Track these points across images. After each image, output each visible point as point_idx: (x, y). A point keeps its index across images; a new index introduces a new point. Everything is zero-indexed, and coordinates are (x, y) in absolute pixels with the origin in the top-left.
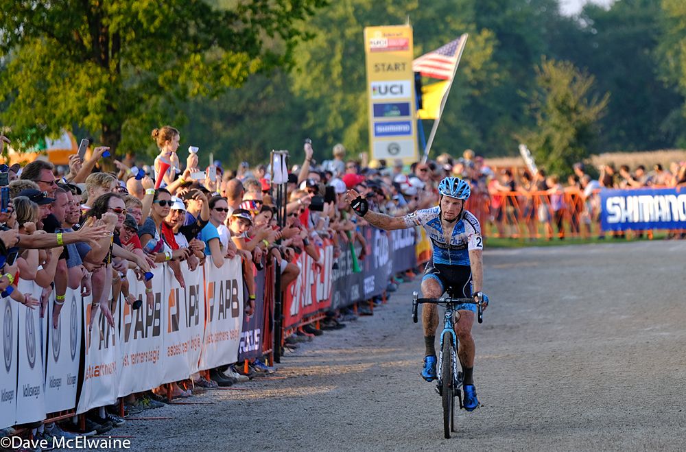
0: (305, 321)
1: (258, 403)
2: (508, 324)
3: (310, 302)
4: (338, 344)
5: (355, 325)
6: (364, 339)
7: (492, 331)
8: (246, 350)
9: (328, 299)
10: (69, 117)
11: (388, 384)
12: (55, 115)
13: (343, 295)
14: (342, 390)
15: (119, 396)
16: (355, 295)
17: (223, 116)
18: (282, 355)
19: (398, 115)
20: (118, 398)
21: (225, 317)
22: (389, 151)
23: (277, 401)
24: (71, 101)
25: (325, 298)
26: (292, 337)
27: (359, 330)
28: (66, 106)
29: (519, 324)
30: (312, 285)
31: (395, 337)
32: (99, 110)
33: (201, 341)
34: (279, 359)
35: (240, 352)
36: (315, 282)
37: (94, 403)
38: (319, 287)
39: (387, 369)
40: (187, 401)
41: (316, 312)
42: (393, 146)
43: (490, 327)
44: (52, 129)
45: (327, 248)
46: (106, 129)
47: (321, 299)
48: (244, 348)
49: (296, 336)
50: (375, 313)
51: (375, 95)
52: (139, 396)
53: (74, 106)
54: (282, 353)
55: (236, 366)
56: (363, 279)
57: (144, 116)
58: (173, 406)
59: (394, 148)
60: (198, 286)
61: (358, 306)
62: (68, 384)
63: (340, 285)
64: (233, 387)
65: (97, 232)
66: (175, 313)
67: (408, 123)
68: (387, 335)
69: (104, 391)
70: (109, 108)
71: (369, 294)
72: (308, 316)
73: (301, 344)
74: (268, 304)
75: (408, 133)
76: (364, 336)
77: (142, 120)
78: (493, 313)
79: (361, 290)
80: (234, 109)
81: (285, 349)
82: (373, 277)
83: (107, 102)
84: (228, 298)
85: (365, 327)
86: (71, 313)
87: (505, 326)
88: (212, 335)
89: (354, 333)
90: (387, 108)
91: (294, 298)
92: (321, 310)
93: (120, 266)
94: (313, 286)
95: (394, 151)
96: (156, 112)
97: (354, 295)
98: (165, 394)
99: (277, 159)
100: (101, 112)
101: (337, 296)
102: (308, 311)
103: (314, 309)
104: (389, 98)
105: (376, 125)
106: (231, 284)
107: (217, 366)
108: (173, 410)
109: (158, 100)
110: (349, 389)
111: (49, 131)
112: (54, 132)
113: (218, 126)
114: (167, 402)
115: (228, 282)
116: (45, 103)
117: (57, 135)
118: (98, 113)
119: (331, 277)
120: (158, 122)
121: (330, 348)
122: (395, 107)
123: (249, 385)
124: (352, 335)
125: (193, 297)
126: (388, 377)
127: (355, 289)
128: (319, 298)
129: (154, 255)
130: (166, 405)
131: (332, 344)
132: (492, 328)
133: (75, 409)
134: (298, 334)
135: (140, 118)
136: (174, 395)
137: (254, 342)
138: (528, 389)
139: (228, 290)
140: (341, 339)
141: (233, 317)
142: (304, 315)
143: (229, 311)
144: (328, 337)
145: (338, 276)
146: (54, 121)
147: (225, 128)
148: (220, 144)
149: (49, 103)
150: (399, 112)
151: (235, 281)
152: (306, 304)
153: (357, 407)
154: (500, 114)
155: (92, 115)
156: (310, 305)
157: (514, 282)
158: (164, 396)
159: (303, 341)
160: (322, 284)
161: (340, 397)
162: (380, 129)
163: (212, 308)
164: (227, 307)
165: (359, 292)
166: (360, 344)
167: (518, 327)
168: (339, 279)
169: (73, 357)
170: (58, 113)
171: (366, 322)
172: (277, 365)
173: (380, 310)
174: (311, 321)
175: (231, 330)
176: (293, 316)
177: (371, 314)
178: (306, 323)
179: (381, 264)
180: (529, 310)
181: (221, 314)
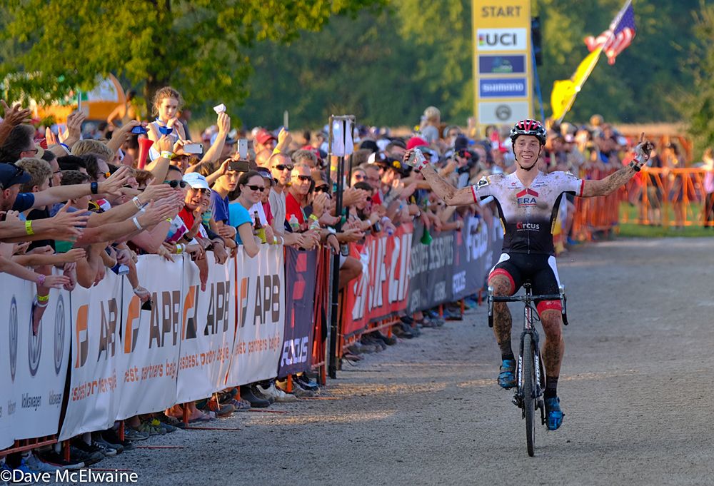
0: (373, 327)
1: (294, 431)
2: (627, 336)
3: (380, 303)
4: (412, 356)
5: (437, 331)
6: (446, 351)
7: (606, 344)
8: (290, 362)
9: (403, 300)
10: (105, 63)
11: (461, 409)
12: (88, 60)
13: (424, 294)
14: (402, 415)
15: (118, 418)
16: (440, 294)
17: (314, 63)
18: (340, 368)
19: (509, 72)
20: (116, 422)
21: (263, 321)
22: (498, 115)
23: (319, 429)
24: (108, 43)
25: (400, 298)
26: (355, 346)
27: (442, 338)
28: (102, 49)
29: (639, 336)
30: (383, 282)
31: (485, 349)
32: (145, 53)
33: (230, 351)
34: (335, 374)
35: (282, 365)
36: (388, 278)
37: (83, 427)
38: (393, 285)
39: (465, 389)
40: (208, 425)
41: (388, 315)
42: (503, 109)
43: (604, 340)
44: (85, 77)
45: (405, 237)
46: (151, 79)
47: (395, 299)
48: (287, 360)
49: (360, 344)
50: (464, 317)
51: (481, 45)
52: (146, 418)
53: (113, 50)
54: (340, 366)
55: (277, 382)
56: (452, 273)
57: (199, 64)
58: (189, 432)
59: (503, 112)
60: (228, 283)
61: (444, 308)
62: (50, 403)
63: (421, 282)
64: (269, 409)
65: (76, 218)
66: (192, 316)
67: (522, 81)
68: (474, 346)
69: (97, 414)
70: (156, 52)
71: (459, 294)
72: (377, 320)
73: (366, 356)
74: (320, 306)
75: (522, 93)
76: (446, 346)
77: (196, 69)
78: (609, 322)
79: (449, 288)
80: (328, 55)
81: (344, 361)
82: (464, 273)
83: (153, 45)
84: (267, 298)
85: (449, 335)
86: (57, 316)
87: (622, 338)
88: (244, 344)
89: (435, 343)
90: (497, 61)
91: (358, 298)
92: (395, 313)
93: (123, 257)
94: (385, 284)
95: (504, 115)
96: (214, 60)
97: (438, 295)
98: (180, 417)
99: (337, 126)
100: (148, 56)
101: (416, 295)
102: (377, 314)
103: (384, 312)
104: (499, 50)
105: (483, 82)
106: (270, 281)
107: (250, 382)
108: (188, 437)
109: (216, 44)
110: (412, 414)
111: (80, 80)
112: (87, 81)
113: (307, 75)
114: (182, 426)
115: (267, 278)
116: (76, 45)
117: (90, 86)
118: (143, 58)
119: (408, 273)
120: (216, 72)
121: (402, 361)
122: (507, 62)
123: (289, 407)
124: (432, 345)
125: (221, 296)
126: (462, 401)
127: (441, 287)
128: (392, 297)
129: (172, 244)
130: (179, 430)
131: (405, 355)
132: (607, 340)
133: (57, 435)
134: (362, 343)
135: (194, 67)
136: (192, 418)
137: (299, 352)
138: (630, 422)
139: (268, 288)
140: (417, 349)
141: (273, 321)
142: (371, 320)
143: (269, 314)
144: (402, 347)
145: (418, 272)
146: (86, 67)
147: (317, 78)
148: (310, 98)
149: (82, 46)
150: (510, 68)
151: (276, 277)
152: (375, 305)
153: (414, 439)
154: (657, 69)
155: (136, 60)
156: (380, 306)
157: (643, 283)
158: (179, 419)
159: (369, 352)
160: (396, 282)
161: (398, 425)
162: (487, 88)
163: (245, 310)
164: (267, 309)
165: (446, 291)
166: (439, 356)
167: (639, 340)
168: (418, 275)
169: (58, 371)
170: (92, 58)
171: (452, 328)
172: (332, 380)
173: (473, 314)
174: (381, 327)
175: (271, 338)
176: (356, 320)
177: (460, 319)
178: (375, 329)
179: (475, 257)
180: (655, 319)
181: (258, 318)
